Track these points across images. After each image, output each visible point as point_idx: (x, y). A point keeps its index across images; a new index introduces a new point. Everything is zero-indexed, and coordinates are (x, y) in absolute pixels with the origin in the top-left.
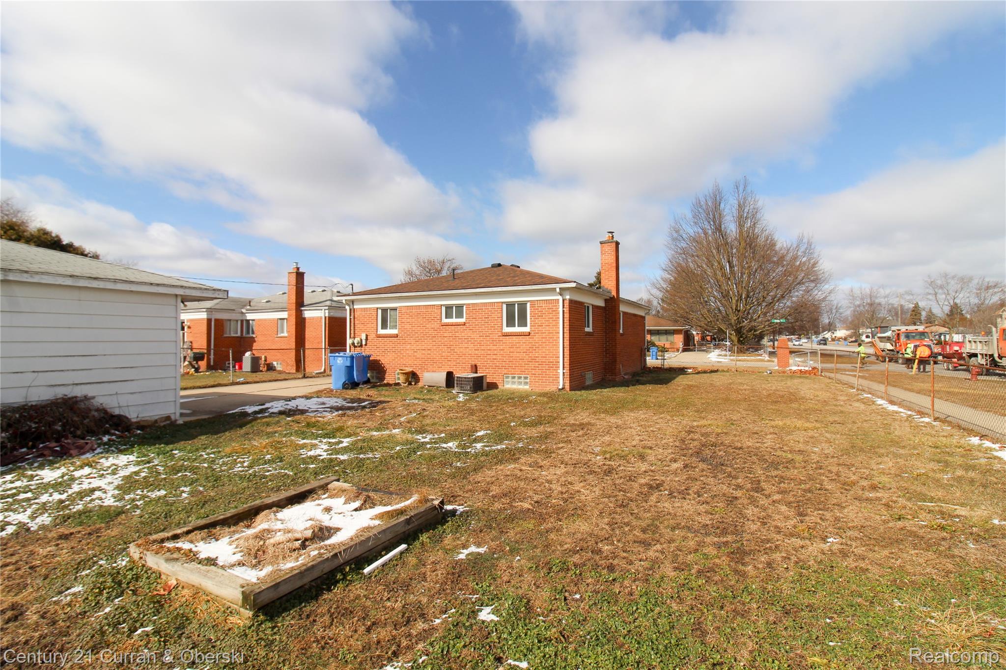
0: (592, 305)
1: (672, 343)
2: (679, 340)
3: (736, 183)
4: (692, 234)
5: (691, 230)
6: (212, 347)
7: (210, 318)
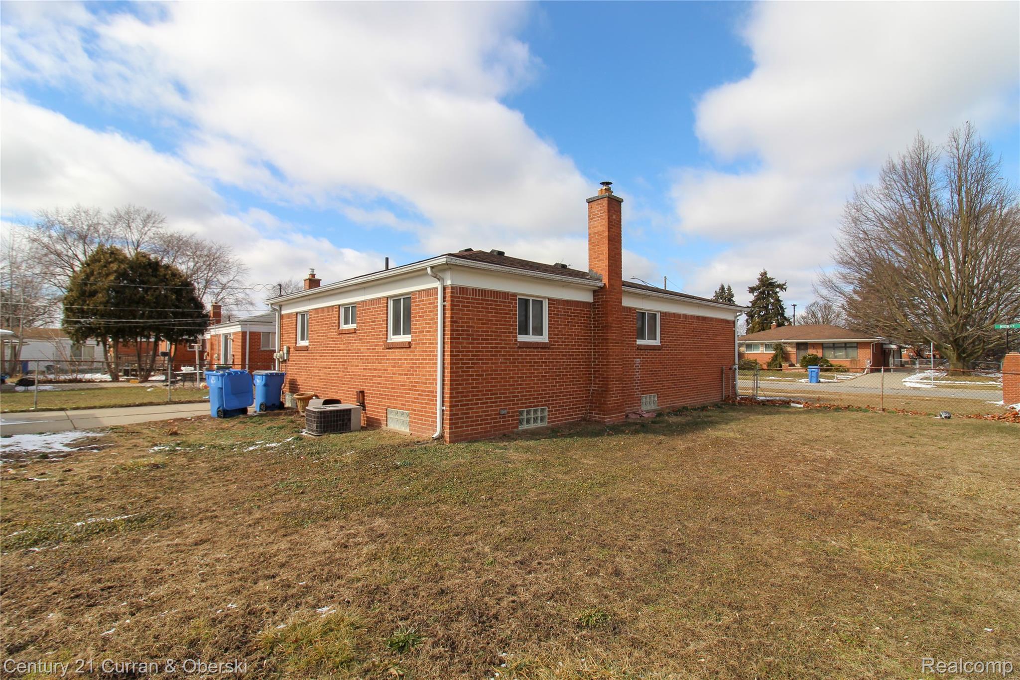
0: (549, 299)
1: (853, 361)
2: (866, 357)
3: (953, 133)
4: (884, 212)
5: (883, 207)
6: (247, 362)
7: (244, 330)
